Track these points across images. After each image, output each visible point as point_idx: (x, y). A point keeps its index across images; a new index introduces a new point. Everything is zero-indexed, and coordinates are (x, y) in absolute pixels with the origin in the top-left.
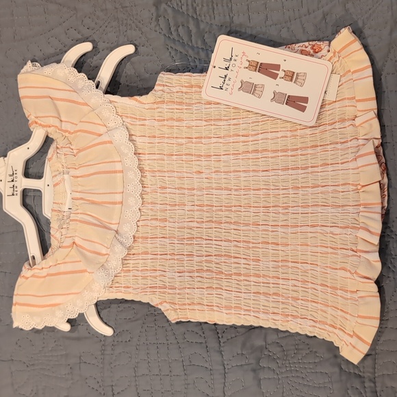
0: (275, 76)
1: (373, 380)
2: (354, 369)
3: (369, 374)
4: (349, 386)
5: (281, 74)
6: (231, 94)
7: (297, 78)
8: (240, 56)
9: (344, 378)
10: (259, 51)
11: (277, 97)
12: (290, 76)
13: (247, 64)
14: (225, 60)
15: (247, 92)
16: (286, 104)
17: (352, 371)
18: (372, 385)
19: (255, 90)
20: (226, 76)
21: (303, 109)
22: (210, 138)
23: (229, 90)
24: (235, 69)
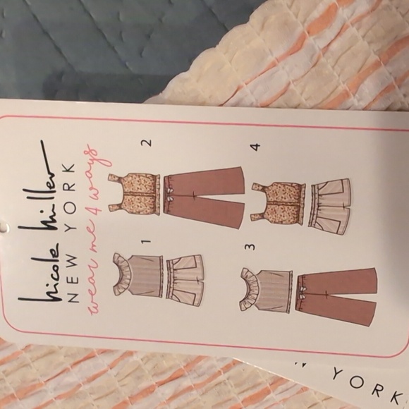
0: (231, 216)
5: (253, 202)
6: (94, 310)
7: (316, 206)
8: (80, 169)
10: (146, 131)
11: (260, 290)
12: (290, 203)
13: (117, 190)
14: (32, 194)
15: (148, 293)
16: (299, 308)
19: (173, 280)
20: (55, 253)
21: (363, 315)
22: (149, 391)
23: (84, 298)
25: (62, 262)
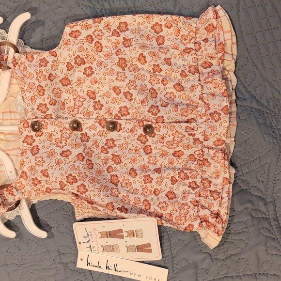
0: (122, 237)
1: (276, 219)
2: (261, 215)
3: (273, 216)
4: (260, 227)
5: (125, 234)
7: (137, 234)
8: (93, 232)
9: (256, 222)
10: (104, 225)
11: (129, 249)
12: (132, 234)
13: (100, 235)
14: (85, 237)
15: (109, 251)
16: (138, 251)
17: (260, 216)
18: (277, 223)
19: (113, 249)
20: (90, 246)
21: (150, 251)
24: (94, 240)
25: (92, 248)
